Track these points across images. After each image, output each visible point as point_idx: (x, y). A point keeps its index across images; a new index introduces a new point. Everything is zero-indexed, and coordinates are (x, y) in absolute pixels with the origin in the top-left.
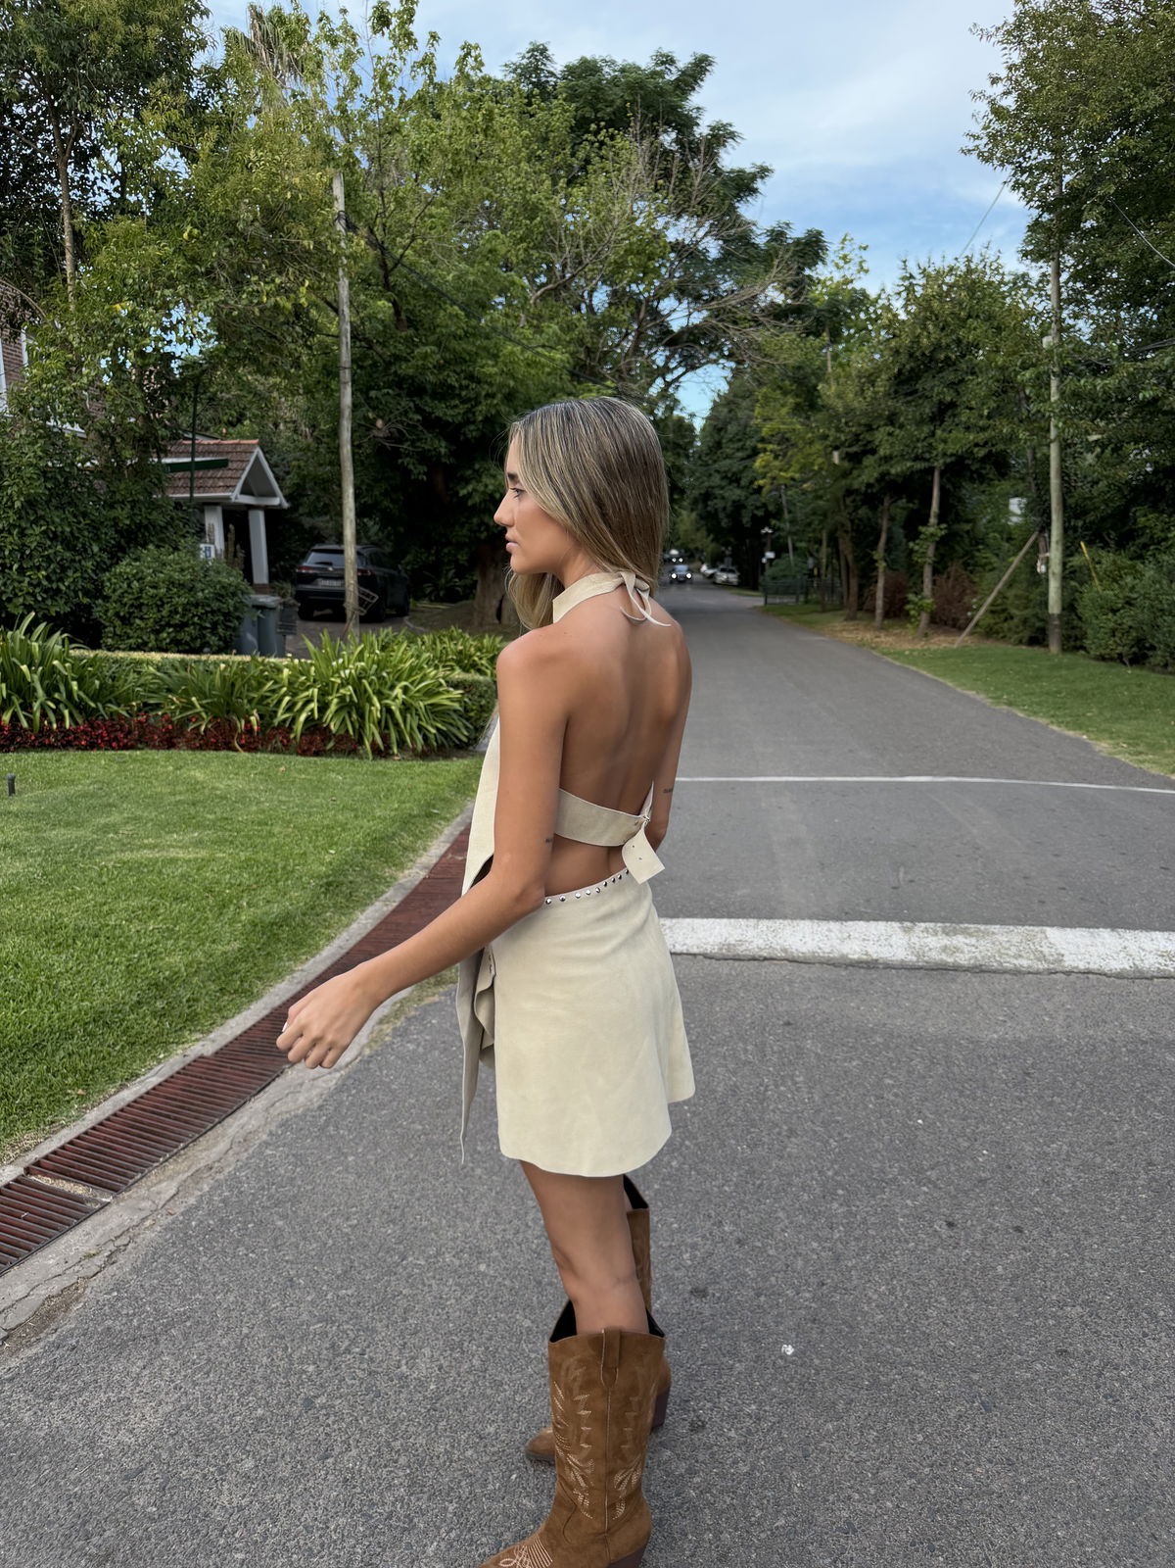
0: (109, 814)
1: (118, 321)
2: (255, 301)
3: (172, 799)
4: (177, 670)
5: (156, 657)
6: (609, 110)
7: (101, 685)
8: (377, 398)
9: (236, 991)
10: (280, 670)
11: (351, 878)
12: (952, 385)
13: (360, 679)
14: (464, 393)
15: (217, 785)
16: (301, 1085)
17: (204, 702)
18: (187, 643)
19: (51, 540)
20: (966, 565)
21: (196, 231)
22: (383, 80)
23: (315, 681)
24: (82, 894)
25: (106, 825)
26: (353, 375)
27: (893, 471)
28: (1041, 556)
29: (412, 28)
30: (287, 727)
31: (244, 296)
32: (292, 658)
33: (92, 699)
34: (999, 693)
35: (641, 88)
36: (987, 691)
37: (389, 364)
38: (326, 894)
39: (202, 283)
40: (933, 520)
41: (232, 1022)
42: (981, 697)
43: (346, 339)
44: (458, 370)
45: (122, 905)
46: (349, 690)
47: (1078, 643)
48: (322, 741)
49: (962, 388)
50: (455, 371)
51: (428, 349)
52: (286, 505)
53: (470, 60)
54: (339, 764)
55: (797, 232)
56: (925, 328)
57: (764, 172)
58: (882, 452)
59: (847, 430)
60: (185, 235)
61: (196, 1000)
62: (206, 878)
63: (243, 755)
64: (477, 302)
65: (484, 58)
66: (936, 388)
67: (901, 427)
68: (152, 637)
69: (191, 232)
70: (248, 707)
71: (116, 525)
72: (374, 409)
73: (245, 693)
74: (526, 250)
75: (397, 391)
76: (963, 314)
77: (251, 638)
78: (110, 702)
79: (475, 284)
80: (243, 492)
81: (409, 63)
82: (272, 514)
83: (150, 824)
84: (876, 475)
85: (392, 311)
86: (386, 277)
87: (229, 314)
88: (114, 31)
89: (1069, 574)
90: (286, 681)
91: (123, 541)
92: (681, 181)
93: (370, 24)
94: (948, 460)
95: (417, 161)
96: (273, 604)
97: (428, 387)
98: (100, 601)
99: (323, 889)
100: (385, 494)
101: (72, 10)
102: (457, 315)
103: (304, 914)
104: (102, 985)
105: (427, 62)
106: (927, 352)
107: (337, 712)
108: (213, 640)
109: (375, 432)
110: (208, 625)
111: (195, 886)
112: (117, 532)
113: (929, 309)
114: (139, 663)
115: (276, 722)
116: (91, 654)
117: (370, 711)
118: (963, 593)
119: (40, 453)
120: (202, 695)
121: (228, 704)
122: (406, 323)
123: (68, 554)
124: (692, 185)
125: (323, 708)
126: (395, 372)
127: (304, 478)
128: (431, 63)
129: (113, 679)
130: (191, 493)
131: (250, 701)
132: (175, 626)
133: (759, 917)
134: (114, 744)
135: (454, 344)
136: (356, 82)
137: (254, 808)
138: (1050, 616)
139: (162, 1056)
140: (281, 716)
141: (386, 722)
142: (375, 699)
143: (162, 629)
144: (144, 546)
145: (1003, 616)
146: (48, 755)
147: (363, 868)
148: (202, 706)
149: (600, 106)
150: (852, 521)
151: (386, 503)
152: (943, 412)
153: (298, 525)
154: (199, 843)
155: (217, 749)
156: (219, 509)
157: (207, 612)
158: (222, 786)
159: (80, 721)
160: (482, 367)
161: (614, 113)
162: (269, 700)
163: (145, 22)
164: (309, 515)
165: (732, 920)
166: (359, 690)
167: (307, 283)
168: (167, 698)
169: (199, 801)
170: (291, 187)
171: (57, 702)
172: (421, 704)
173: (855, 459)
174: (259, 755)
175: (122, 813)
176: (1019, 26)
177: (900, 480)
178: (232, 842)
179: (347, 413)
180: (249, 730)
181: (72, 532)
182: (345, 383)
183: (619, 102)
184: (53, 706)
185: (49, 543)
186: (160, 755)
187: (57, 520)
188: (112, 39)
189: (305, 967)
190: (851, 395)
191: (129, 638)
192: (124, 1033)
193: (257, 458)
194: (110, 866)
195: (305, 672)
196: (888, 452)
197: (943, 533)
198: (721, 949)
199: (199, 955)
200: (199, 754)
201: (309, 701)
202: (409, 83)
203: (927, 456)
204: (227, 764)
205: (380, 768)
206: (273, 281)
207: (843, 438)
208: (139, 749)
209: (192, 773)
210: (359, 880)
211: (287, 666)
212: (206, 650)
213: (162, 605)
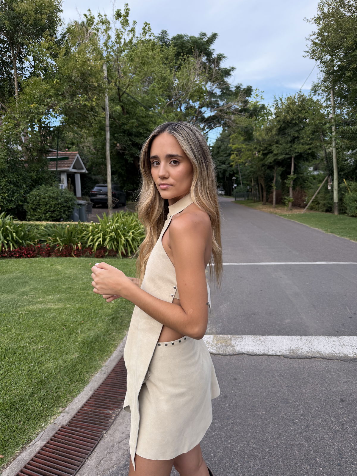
0: (25, 287)
1: (32, 110)
2: (78, 103)
3: (49, 279)
4: (51, 228)
5: (44, 223)
6: (187, 49)
7: (24, 234)
8: (117, 137)
9: (77, 380)
10: (88, 227)
11: (121, 314)
12: (297, 131)
13: (117, 229)
14: (145, 135)
15: (66, 272)
16: (113, 446)
17: (61, 239)
18: (55, 217)
19: (9, 183)
20: (302, 187)
21: (58, 81)
22: (118, 37)
23: (101, 231)
24: (10, 330)
25: (23, 292)
26: (110, 129)
27: (279, 158)
28: (329, 184)
29: (128, 18)
30: (91, 248)
31: (74, 101)
32: (93, 223)
33: (21, 239)
34: (326, 229)
35: (196, 43)
36: (322, 228)
37: (121, 126)
38: (112, 323)
39: (60, 97)
40: (292, 173)
41: (76, 400)
42: (320, 230)
43: (108, 117)
44: (143, 127)
45: (27, 335)
46: (113, 234)
47: (343, 211)
48: (104, 252)
49: (300, 132)
50: (142, 128)
51: (134, 121)
52: (87, 172)
53: (147, 28)
54: (110, 261)
55: (244, 87)
56: (288, 113)
57: (233, 69)
58: (275, 152)
59: (263, 146)
60: (55, 82)
61: (59, 388)
62: (63, 319)
63: (76, 259)
64: (149, 106)
65: (151, 28)
66: (292, 132)
67: (281, 144)
68: (44, 215)
69: (56, 81)
70: (77, 240)
71: (32, 178)
72: (116, 140)
73: (76, 235)
74: (162, 91)
75: (124, 134)
76: (300, 109)
77: (76, 215)
78: (27, 240)
79: (148, 100)
80: (74, 168)
81: (127, 31)
82: (83, 175)
83: (40, 291)
84: (273, 159)
85: (121, 109)
86: (120, 98)
87: (69, 107)
88: (31, 16)
89: (340, 190)
90: (91, 231)
91: (34, 184)
92: (209, 71)
93: (115, 17)
94: (297, 154)
95: (130, 60)
96: (84, 204)
97: (134, 133)
98: (26, 204)
99: (111, 322)
100: (120, 167)
101: (17, 9)
102: (143, 110)
103: (104, 335)
104: (16, 384)
105: (133, 30)
106: (289, 121)
107: (109, 241)
108: (64, 216)
109: (117, 148)
110: (62, 211)
111: (58, 323)
112: (32, 180)
113: (289, 107)
114: (38, 225)
115: (87, 246)
116: (20, 223)
117: (121, 241)
118: (302, 196)
119: (5, 154)
120: (61, 237)
121: (70, 240)
122: (126, 113)
123: (15, 188)
124: (212, 72)
125: (104, 240)
126: (123, 129)
127: (93, 163)
128: (134, 30)
129: (29, 231)
130: (57, 168)
131: (78, 238)
132: (51, 211)
133: (301, 335)
134: (29, 256)
135: (142, 119)
136: (109, 37)
137: (81, 282)
138: (335, 203)
139: (43, 425)
140: (89, 243)
141: (126, 244)
142: (122, 237)
143: (47, 212)
144: (41, 185)
145: (316, 203)
146: (4, 261)
147: (125, 309)
148: (61, 241)
149: (184, 48)
150: (264, 174)
151: (120, 170)
152: (294, 140)
153: (91, 179)
154: (60, 300)
155: (66, 256)
156: (66, 174)
157: (62, 207)
158: (68, 272)
159: (16, 247)
160: (151, 126)
161: (188, 50)
162: (85, 238)
163: (41, 14)
164: (94, 175)
165: (290, 337)
166: (117, 234)
167: (95, 97)
168: (48, 238)
169: (60, 280)
170: (90, 65)
171: (8, 241)
172: (139, 238)
173: (265, 155)
174: (81, 258)
175: (30, 286)
176: (319, 18)
177: (280, 161)
178: (73, 299)
179: (108, 141)
180: (78, 249)
181: (16, 181)
182: (108, 131)
183: (189, 47)
184: (6, 242)
185: (8, 184)
186: (45, 260)
187: (11, 177)
188: (30, 18)
189: (107, 363)
190: (264, 135)
191: (36, 216)
192: (25, 413)
193: (78, 158)
194: (23, 313)
195: (97, 227)
196: (277, 152)
197: (295, 177)
198: (290, 353)
199: (60, 362)
200: (60, 259)
201: (99, 238)
202: (126, 37)
203: (290, 153)
204: (70, 263)
205: (126, 262)
206: (84, 96)
207: (262, 148)
208: (38, 257)
209: (57, 267)
210: (124, 315)
211: (91, 226)
212: (62, 219)
213: (47, 204)
